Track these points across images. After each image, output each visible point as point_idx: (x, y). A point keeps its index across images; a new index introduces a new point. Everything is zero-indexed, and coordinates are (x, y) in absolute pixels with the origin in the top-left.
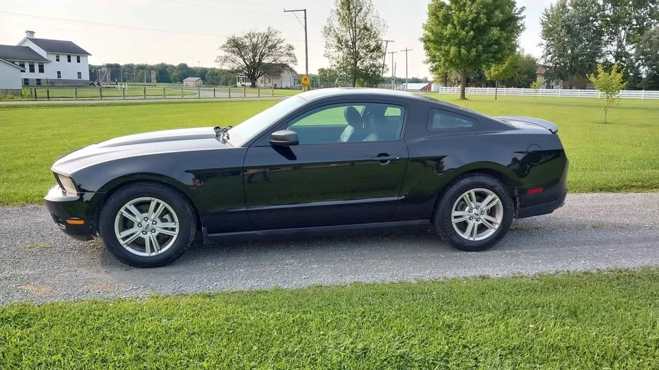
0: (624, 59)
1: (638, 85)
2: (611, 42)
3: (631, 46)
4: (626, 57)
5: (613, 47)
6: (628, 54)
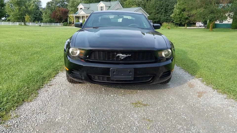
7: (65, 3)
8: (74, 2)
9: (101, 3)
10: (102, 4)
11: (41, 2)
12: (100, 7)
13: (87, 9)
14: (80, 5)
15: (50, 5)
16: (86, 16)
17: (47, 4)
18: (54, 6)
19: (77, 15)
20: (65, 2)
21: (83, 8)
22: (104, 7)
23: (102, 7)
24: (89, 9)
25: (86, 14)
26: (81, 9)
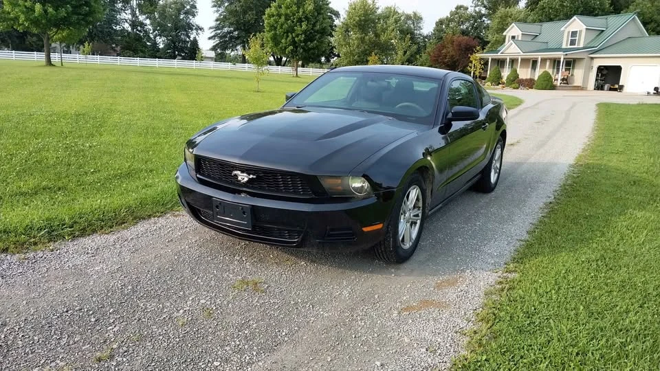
0: (139, 28)
1: (158, 54)
2: (124, 10)
3: (144, 17)
4: (141, 27)
5: (126, 15)
6: (143, 24)
7: (484, 21)
8: (506, 16)
9: (575, 19)
10: (577, 24)
11: (421, 19)
12: (569, 32)
13: (530, 39)
14: (512, 27)
15: (444, 27)
16: (522, 59)
17: (437, 23)
18: (452, 28)
19: (499, 55)
20: (484, 19)
21: (518, 36)
22: (581, 31)
23: (574, 34)
24: (537, 39)
25: (522, 54)
26: (513, 37)
